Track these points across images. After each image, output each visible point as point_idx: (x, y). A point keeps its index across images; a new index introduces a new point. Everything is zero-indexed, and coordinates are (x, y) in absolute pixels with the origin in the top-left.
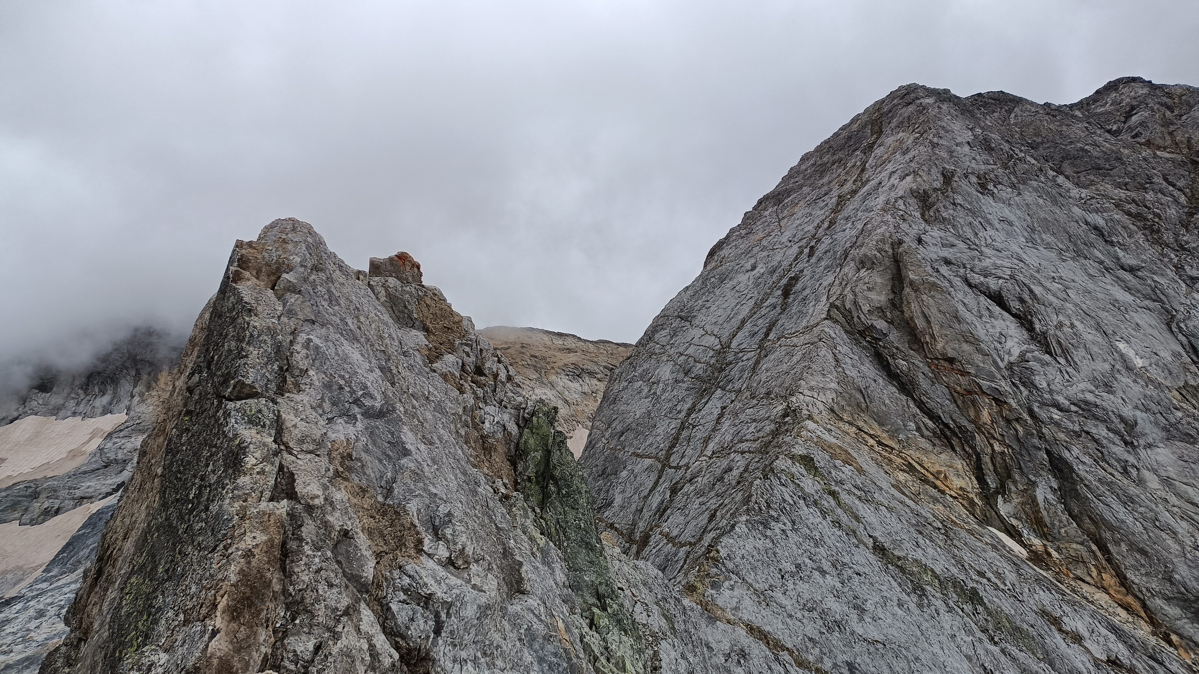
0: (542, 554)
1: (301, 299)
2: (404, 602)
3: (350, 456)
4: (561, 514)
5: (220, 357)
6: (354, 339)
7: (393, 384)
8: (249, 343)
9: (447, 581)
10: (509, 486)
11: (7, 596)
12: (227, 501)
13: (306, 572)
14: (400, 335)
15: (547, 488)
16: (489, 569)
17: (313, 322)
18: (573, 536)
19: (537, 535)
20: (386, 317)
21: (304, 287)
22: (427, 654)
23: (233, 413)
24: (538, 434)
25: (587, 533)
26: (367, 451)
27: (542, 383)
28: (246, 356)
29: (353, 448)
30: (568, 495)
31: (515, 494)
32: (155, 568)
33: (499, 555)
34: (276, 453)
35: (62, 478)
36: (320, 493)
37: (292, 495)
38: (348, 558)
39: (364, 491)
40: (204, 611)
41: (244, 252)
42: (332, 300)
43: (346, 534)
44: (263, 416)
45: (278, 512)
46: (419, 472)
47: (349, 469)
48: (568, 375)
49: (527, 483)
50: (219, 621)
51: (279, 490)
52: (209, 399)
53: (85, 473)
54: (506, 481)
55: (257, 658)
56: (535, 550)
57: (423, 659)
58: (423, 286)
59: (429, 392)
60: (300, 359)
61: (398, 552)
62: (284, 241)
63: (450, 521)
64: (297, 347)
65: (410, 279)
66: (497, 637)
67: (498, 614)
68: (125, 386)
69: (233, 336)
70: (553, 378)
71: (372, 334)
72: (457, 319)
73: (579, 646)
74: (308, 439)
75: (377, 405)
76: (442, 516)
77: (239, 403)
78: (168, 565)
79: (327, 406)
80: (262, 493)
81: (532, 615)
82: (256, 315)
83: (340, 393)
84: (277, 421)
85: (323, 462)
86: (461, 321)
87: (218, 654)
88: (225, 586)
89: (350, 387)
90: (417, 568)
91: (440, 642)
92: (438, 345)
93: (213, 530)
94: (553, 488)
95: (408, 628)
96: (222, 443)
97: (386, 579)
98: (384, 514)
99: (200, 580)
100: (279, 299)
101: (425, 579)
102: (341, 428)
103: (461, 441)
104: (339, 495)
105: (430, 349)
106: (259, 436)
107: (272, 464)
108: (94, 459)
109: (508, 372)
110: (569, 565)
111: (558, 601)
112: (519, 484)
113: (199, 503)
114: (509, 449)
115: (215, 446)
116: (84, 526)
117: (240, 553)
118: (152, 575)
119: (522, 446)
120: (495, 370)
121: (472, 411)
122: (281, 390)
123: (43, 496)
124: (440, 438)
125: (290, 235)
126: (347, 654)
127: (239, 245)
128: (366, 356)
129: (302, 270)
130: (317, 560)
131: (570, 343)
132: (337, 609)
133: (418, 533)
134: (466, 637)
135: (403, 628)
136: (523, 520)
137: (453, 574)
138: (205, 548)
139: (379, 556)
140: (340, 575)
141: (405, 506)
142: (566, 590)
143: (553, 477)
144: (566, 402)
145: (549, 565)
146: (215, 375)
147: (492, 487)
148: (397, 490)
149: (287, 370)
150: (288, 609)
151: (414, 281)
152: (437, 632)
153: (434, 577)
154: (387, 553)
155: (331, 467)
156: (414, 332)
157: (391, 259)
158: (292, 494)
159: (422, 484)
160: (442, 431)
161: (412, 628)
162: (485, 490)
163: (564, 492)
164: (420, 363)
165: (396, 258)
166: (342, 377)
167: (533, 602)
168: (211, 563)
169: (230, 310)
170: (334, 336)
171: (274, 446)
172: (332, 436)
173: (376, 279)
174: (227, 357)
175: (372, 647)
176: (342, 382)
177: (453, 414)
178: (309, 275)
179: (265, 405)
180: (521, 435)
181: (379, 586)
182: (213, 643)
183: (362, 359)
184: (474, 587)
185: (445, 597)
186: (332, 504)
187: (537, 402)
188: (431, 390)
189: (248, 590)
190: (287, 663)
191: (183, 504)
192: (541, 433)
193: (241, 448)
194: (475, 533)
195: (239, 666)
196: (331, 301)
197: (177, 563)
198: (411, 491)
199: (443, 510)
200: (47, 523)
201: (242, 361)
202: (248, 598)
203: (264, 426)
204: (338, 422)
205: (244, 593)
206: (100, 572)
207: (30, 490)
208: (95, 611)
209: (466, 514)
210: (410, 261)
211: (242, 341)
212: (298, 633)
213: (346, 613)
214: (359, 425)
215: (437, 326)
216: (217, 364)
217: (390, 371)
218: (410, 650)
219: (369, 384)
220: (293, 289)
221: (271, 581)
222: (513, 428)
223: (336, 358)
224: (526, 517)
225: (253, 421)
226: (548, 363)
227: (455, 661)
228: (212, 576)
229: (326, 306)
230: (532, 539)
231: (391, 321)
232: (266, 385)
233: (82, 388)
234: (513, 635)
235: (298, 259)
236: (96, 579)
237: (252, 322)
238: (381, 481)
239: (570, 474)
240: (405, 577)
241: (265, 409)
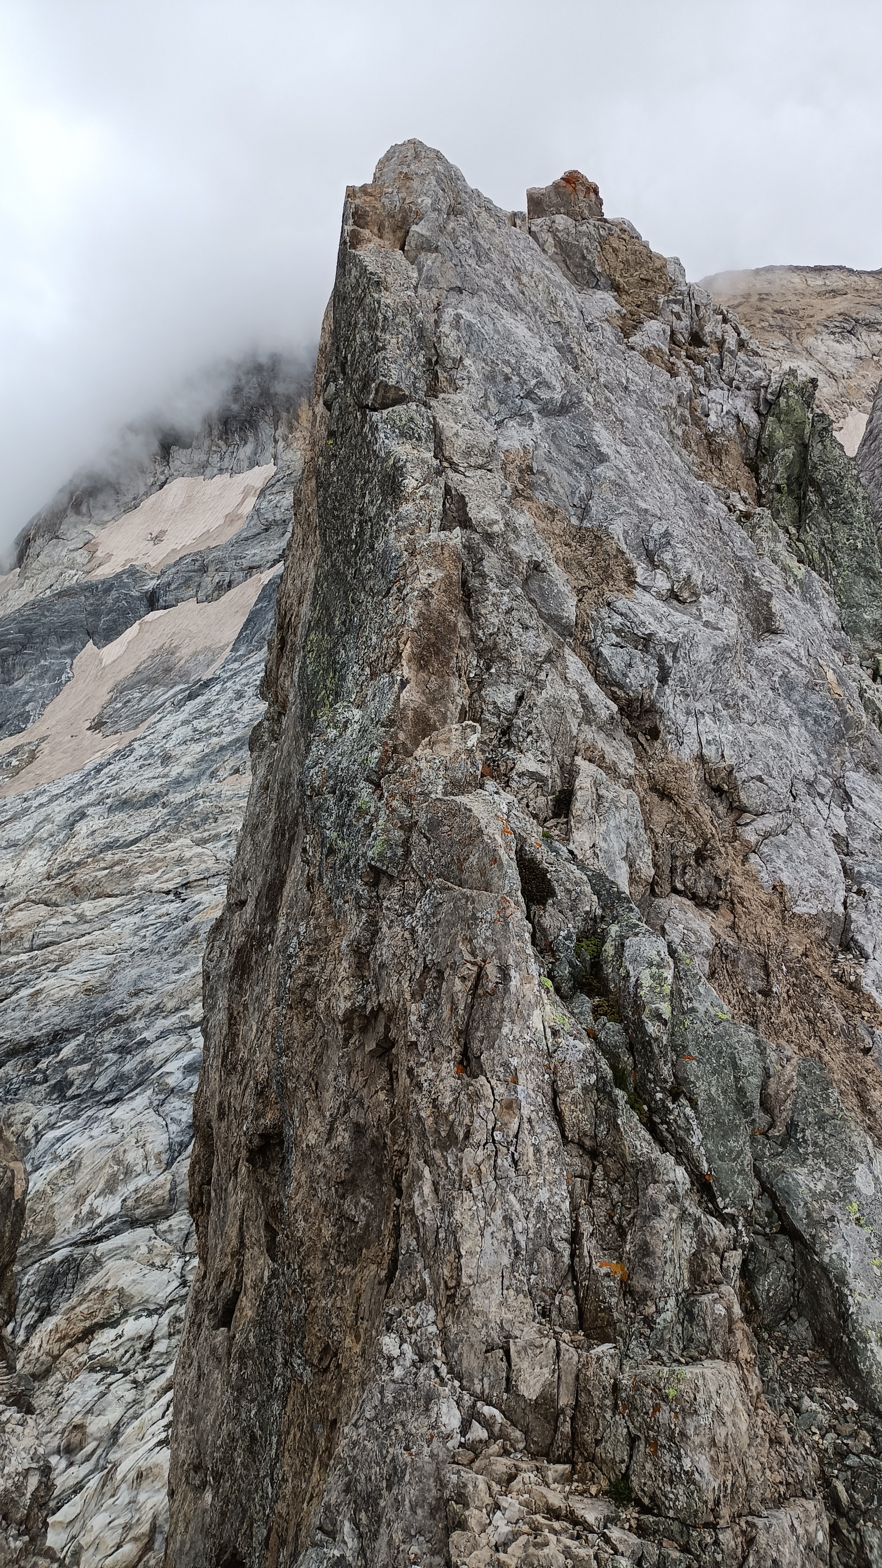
0: (801, 588)
1: (440, 259)
2: (617, 645)
3: (530, 469)
4: (826, 532)
5: (353, 355)
6: (516, 308)
7: (576, 368)
8: (383, 330)
9: (670, 618)
10: (749, 501)
11: (204, 678)
12: (392, 535)
13: (496, 613)
14: (580, 301)
15: (804, 498)
16: (725, 602)
17: (460, 290)
18: (845, 560)
19: (793, 563)
20: (558, 276)
21: (443, 241)
22: (653, 705)
23: (380, 426)
24: (788, 422)
25: (866, 555)
26: (550, 460)
27: (794, 351)
28: (384, 348)
29: (532, 458)
30: (837, 505)
31: (758, 510)
32: (331, 621)
33: (739, 586)
34: (439, 472)
35: (225, 548)
36: (498, 517)
37: (466, 523)
38: (543, 595)
39: (553, 512)
40: (389, 661)
41: (357, 201)
42: (481, 255)
43: (536, 567)
44: (416, 425)
45: (451, 543)
46: (621, 482)
47: (531, 486)
48: (833, 333)
49: (775, 494)
50: (406, 670)
51: (450, 518)
52: (351, 412)
53: (247, 539)
54: (745, 494)
55: (454, 710)
56: (790, 583)
57: (647, 711)
58: (606, 221)
59: (628, 379)
60: (451, 345)
61: (604, 586)
62: (407, 177)
63: (669, 543)
64: (445, 328)
65: (586, 212)
66: (742, 686)
67: (741, 659)
68: (266, 429)
69: (364, 323)
70: (809, 341)
71: (541, 301)
72: (658, 264)
73: (857, 702)
74: (476, 451)
75: (556, 396)
76: (657, 537)
77: (385, 412)
78: (343, 617)
79: (493, 405)
80: (429, 521)
81: (788, 659)
82: (386, 289)
83: (507, 386)
84: (434, 431)
85: (498, 478)
86: (665, 266)
87: (412, 706)
88: (406, 631)
89: (519, 375)
90: (631, 604)
91: (668, 691)
92: (634, 309)
93: (383, 571)
94: (813, 498)
95: (625, 675)
96: (374, 466)
97: (592, 619)
98: (581, 541)
99: (379, 629)
100: (412, 263)
101: (642, 617)
102: (514, 433)
103: (678, 445)
104: (522, 519)
105: (623, 317)
106: (415, 452)
107: (436, 485)
108: (252, 523)
109: (739, 335)
110: (840, 600)
111: (826, 647)
112: (764, 496)
113: (363, 542)
114: (747, 450)
115: (368, 471)
116: (260, 600)
117: (416, 593)
118: (329, 628)
119: (765, 443)
120: (719, 334)
121: (691, 400)
122: (433, 391)
123: (211, 569)
124: (649, 443)
125: (412, 167)
126: (554, 704)
127: (351, 193)
128: (535, 330)
129: (434, 215)
130: (506, 599)
131: (835, 281)
132: (537, 654)
133: (627, 562)
134: (701, 685)
135: (620, 676)
136: (772, 545)
137: (677, 610)
138: (379, 593)
139: (580, 592)
140: (535, 616)
141: (607, 528)
142: (837, 633)
143: (813, 482)
144: (832, 375)
145: (811, 602)
146: (352, 379)
147: (725, 504)
148: (596, 508)
149: (437, 362)
150: (480, 657)
151: (592, 214)
152: (663, 678)
153: (652, 614)
154: (590, 589)
155: (508, 484)
156: (600, 294)
157: (556, 186)
158: (465, 521)
159: (627, 498)
160: (650, 433)
161: (630, 675)
162: (715, 508)
163: (830, 501)
164: (612, 338)
165: (563, 183)
166: (507, 363)
167: (788, 643)
168: (388, 609)
169: (355, 289)
170: (489, 307)
171: (436, 462)
172: (504, 444)
173: (539, 221)
174: (361, 353)
175: (583, 698)
176: (507, 370)
177: (664, 408)
178: (446, 222)
179: (417, 411)
180: (763, 426)
181: (585, 628)
182: (404, 695)
183: (530, 334)
184: (707, 624)
185: (669, 637)
186: (514, 530)
187: (785, 374)
188: (630, 376)
189: (432, 635)
190: (488, 716)
191: (346, 546)
192: (792, 419)
193: (397, 469)
194: (703, 557)
195: (436, 718)
196: (479, 257)
197: (353, 613)
198: (613, 509)
199: (657, 529)
200: (223, 599)
201: (381, 355)
202: (434, 645)
203: (419, 439)
204: (509, 425)
205: (428, 639)
206: (283, 642)
207: (197, 564)
208: (287, 683)
209: (690, 534)
210: (583, 184)
211: (374, 329)
212: (496, 683)
213: (548, 658)
214: (536, 426)
215: (631, 280)
216: (352, 365)
217: (571, 350)
218: (630, 702)
219: (543, 369)
220: (428, 247)
221: (456, 625)
222: (751, 419)
223: (496, 337)
224: (776, 539)
225: (406, 434)
226: (801, 319)
227: (688, 713)
228: (390, 622)
229: (474, 265)
230: (785, 569)
231: (565, 282)
232: (414, 383)
233: (221, 438)
234: (764, 683)
235: (428, 201)
236: (282, 649)
237: (382, 300)
238: (573, 498)
239: (839, 475)
240: (615, 616)
241: (417, 417)
